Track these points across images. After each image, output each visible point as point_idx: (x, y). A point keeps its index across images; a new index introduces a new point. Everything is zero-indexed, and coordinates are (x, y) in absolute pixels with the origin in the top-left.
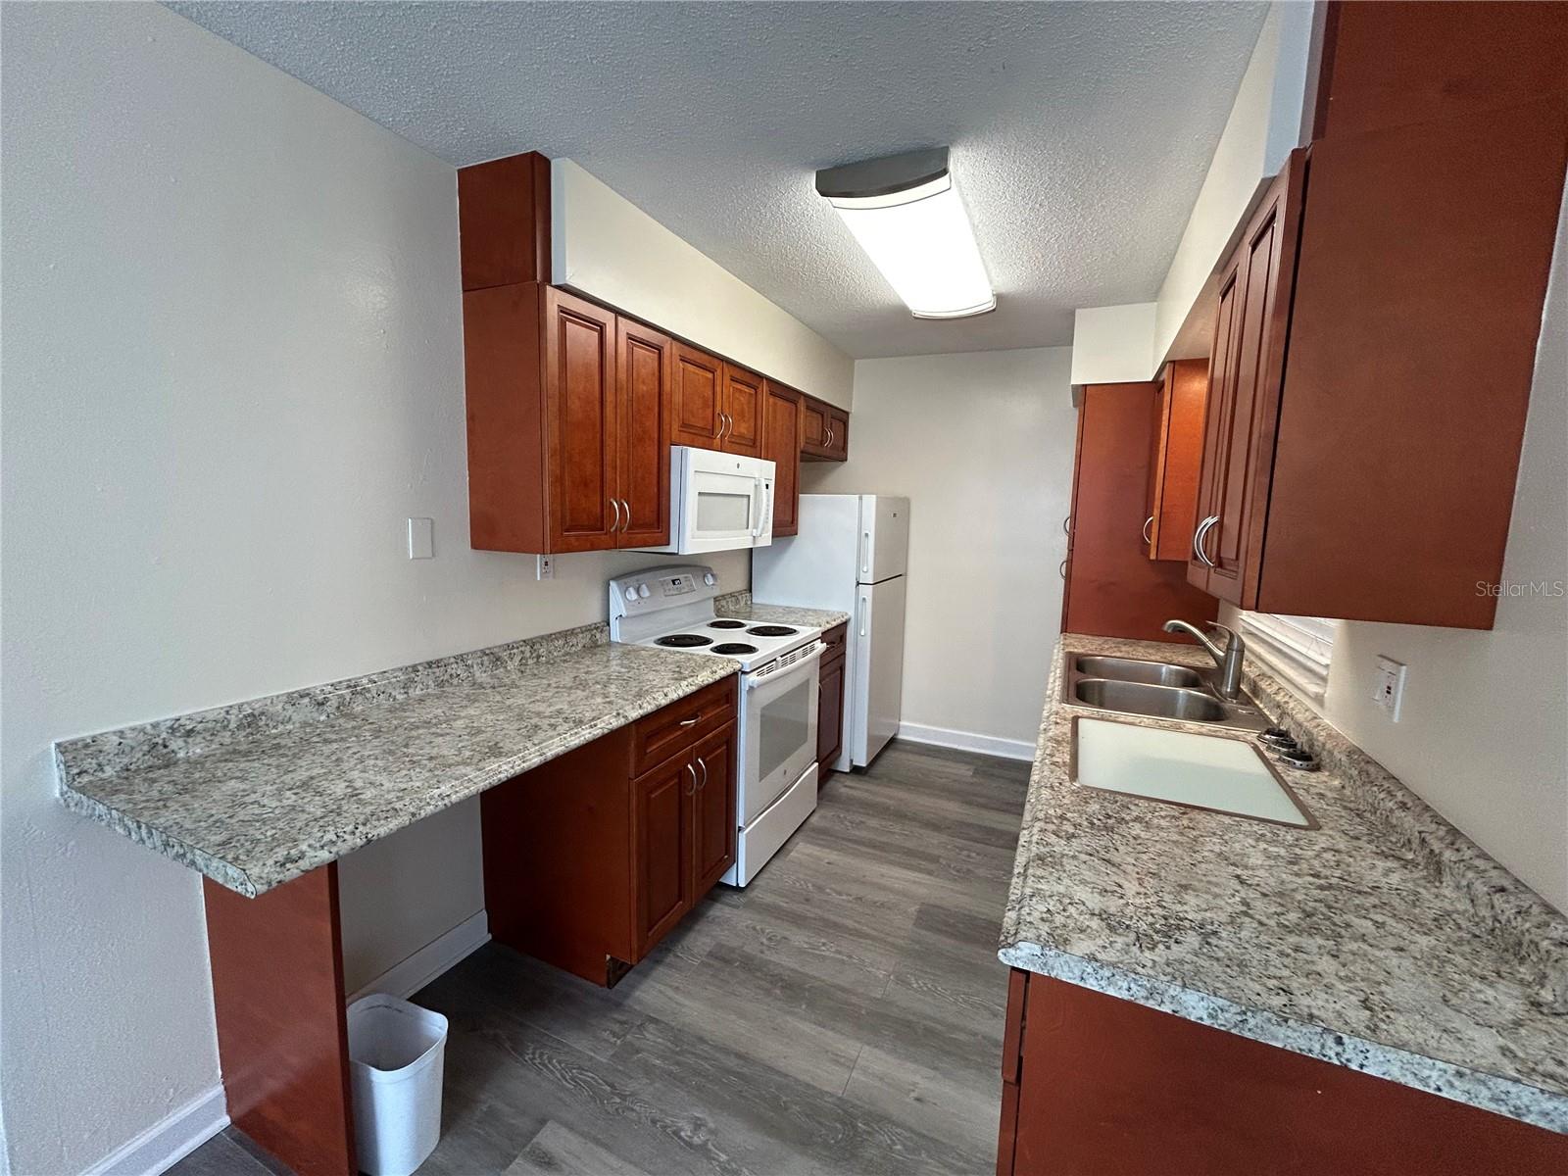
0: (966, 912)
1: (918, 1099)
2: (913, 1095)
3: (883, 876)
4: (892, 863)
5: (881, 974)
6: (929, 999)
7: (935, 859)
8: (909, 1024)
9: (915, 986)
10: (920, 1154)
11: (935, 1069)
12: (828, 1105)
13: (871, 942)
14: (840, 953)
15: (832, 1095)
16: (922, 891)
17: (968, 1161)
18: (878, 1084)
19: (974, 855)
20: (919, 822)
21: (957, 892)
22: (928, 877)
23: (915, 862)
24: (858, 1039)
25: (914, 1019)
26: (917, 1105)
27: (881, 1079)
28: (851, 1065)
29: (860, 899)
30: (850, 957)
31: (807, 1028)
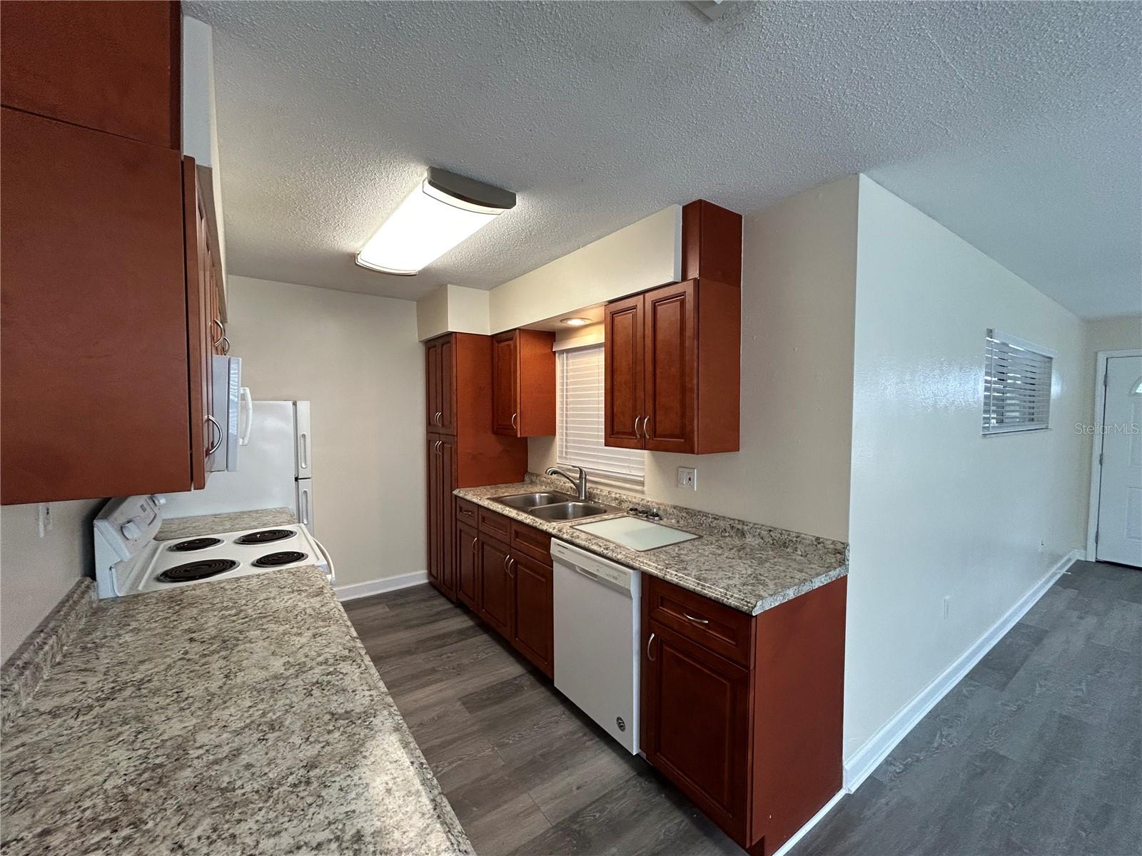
0: (485, 687)
1: (578, 788)
2: (574, 788)
3: (415, 701)
4: (411, 690)
5: (488, 752)
6: (524, 742)
7: (434, 671)
8: (532, 762)
9: (511, 742)
10: (607, 808)
11: (567, 769)
12: (552, 836)
13: (460, 742)
14: (453, 762)
15: (547, 831)
16: (450, 693)
17: (621, 788)
18: (557, 801)
19: (449, 655)
20: (395, 655)
21: (466, 680)
22: (442, 684)
23: (425, 679)
24: (521, 793)
25: (530, 758)
26: (581, 790)
27: (556, 798)
28: (536, 808)
29: (422, 724)
30: (461, 759)
31: (492, 817)
